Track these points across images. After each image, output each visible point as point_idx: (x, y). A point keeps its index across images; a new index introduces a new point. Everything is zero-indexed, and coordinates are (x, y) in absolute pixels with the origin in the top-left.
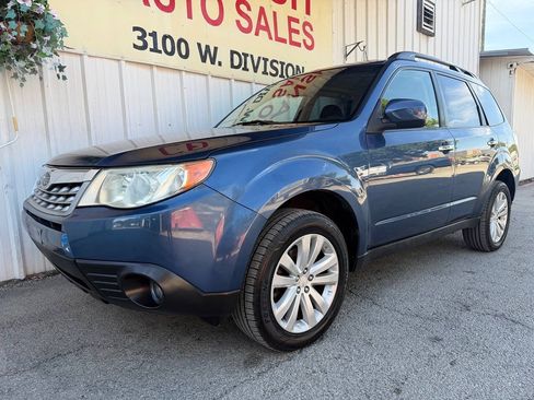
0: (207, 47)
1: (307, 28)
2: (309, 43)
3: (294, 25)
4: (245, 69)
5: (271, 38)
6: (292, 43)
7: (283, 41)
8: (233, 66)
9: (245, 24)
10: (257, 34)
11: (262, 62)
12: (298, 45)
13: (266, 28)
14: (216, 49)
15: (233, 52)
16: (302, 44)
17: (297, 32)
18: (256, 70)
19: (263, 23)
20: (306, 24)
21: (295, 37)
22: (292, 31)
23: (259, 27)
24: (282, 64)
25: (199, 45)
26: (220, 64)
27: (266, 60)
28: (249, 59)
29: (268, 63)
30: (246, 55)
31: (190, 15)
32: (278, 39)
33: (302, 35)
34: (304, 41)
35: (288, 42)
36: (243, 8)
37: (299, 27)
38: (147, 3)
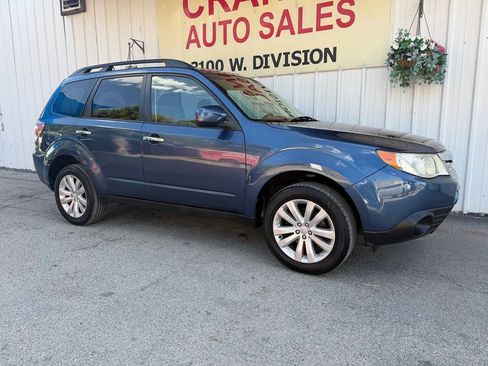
0: (237, 60)
1: (345, 6)
2: (346, 18)
3: (324, 10)
4: (267, 67)
5: (293, 33)
6: (319, 28)
7: (310, 30)
8: (255, 68)
9: (267, 31)
10: (278, 35)
11: (283, 57)
12: (330, 27)
13: (290, 27)
14: (242, 59)
15: (255, 57)
16: (335, 26)
17: (329, 15)
18: (276, 65)
19: (285, 23)
20: (343, 1)
21: (324, 22)
22: (320, 16)
23: (281, 28)
24: (306, 52)
25: (231, 60)
26: (245, 69)
27: (286, 54)
28: (270, 58)
29: (290, 56)
30: (266, 56)
31: (225, 43)
32: (301, 31)
33: (336, 15)
34: (339, 22)
35: (314, 29)
36: (267, 19)
37: (333, 9)
38: (199, 46)
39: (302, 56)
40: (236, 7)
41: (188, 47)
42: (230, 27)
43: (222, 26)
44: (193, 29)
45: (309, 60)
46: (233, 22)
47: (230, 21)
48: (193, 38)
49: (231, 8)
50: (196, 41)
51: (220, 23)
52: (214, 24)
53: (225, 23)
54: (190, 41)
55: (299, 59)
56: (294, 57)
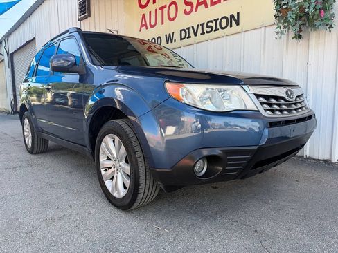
0: (170, 34)
4: (189, 37)
5: (206, 6)
7: (219, 2)
8: (182, 39)
9: (188, 8)
10: (196, 11)
11: (200, 27)
13: (205, 2)
14: (173, 33)
15: (181, 31)
18: (196, 34)
19: (201, 1)
23: (199, 4)
24: (216, 20)
25: (166, 36)
26: (175, 41)
27: (202, 25)
28: (191, 30)
29: (205, 26)
30: (188, 29)
31: (163, 23)
32: (213, 4)
38: (147, 28)
39: (213, 24)
41: (140, 30)
42: (165, 11)
43: (161, 11)
44: (144, 16)
45: (218, 27)
46: (167, 6)
47: (165, 6)
48: (143, 23)
50: (145, 25)
51: (159, 9)
52: (156, 10)
53: (162, 8)
54: (142, 26)
55: (211, 27)
56: (208, 27)
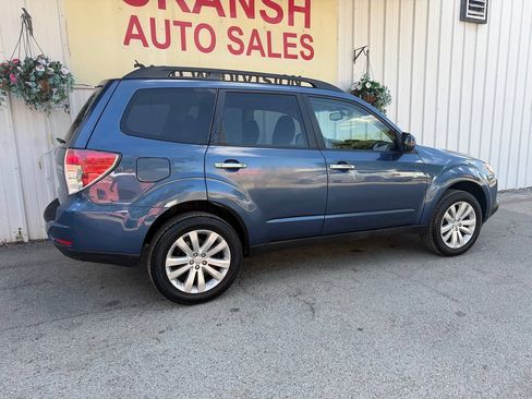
1: (306, 41)
2: (307, 53)
3: (290, 40)
5: (263, 55)
6: (287, 56)
7: (279, 56)
9: (236, 47)
10: (249, 54)
12: (295, 57)
13: (260, 48)
16: (300, 56)
17: (294, 45)
19: (255, 43)
20: (304, 37)
21: (291, 51)
22: (287, 45)
23: (251, 47)
31: (184, 48)
32: (271, 55)
33: (300, 48)
34: (302, 53)
35: (283, 56)
36: (235, 34)
37: (297, 41)
38: (146, 44)
40: (197, 10)
41: (127, 42)
42: (190, 32)
43: (179, 28)
44: (134, 20)
46: (194, 26)
47: (190, 25)
48: (135, 32)
49: (191, 9)
50: (141, 37)
51: (176, 23)
52: (167, 22)
53: (183, 25)
54: (130, 35)
